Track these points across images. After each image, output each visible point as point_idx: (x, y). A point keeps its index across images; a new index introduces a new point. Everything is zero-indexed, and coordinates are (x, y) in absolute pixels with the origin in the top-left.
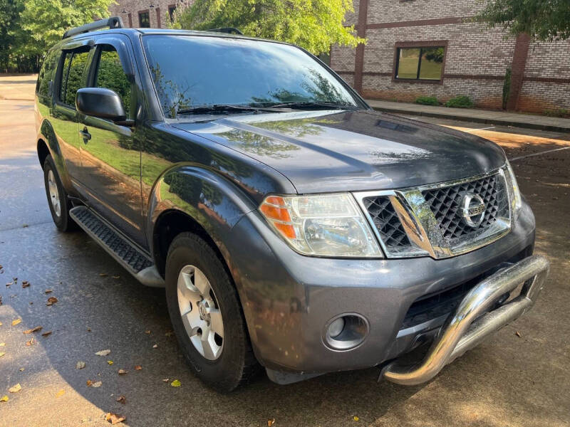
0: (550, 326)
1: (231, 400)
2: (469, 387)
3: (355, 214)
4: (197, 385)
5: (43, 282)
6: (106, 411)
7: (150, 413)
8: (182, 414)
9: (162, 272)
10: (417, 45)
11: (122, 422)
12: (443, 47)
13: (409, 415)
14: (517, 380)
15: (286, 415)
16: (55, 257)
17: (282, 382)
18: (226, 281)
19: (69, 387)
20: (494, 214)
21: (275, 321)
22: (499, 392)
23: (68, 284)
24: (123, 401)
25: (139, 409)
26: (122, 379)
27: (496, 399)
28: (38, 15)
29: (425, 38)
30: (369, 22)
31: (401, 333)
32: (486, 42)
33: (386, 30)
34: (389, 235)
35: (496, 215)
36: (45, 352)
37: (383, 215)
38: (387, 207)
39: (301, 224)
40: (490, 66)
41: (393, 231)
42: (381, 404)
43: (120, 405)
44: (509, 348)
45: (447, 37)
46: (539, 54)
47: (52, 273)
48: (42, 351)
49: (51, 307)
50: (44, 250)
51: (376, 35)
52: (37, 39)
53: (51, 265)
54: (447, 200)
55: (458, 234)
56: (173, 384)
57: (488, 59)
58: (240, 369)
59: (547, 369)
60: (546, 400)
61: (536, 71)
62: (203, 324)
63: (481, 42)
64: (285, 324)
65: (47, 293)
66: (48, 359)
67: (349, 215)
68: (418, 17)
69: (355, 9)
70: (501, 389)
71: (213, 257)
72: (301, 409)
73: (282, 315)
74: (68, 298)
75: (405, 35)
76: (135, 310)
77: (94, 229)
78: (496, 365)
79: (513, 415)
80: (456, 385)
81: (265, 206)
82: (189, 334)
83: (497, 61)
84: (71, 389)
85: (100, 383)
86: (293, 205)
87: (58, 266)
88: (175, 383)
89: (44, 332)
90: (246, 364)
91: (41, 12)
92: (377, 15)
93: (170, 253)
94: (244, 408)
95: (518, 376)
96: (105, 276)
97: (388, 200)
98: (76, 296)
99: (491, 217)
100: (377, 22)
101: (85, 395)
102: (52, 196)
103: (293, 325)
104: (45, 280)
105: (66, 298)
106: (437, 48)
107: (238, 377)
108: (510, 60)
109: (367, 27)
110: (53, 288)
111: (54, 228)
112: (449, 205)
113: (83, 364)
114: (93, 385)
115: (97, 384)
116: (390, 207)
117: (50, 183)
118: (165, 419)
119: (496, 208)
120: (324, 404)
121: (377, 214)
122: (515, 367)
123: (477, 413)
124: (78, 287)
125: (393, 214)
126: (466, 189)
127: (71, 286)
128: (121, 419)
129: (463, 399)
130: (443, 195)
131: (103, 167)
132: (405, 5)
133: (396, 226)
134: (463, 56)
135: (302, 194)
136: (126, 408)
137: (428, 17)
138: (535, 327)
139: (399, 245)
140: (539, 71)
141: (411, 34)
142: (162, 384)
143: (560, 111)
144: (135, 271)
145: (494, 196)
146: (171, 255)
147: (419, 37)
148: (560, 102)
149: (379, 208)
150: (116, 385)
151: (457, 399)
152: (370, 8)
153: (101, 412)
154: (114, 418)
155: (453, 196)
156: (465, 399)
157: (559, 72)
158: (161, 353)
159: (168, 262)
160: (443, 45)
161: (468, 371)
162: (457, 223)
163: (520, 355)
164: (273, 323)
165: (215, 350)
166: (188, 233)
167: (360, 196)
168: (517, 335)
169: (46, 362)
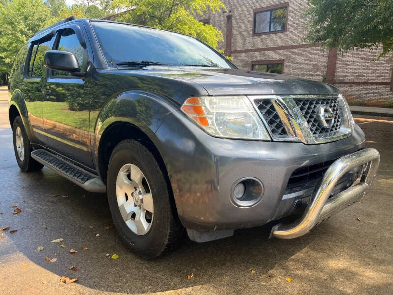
0: (379, 214)
1: (159, 265)
2: (331, 250)
3: (249, 110)
4: (132, 257)
5: (10, 201)
6: (61, 276)
7: (96, 276)
8: (121, 275)
9: (104, 179)
10: (265, 63)
11: (74, 282)
12: (282, 64)
13: (292, 268)
14: (364, 245)
15: (201, 272)
16: (19, 186)
17: (199, 241)
18: (156, 167)
19: (31, 262)
20: (339, 124)
21: (194, 200)
22: (353, 252)
23: (29, 202)
24: (74, 269)
25: (87, 273)
26: (72, 256)
27: (351, 257)
28: (9, 46)
29: (269, 59)
30: (233, 49)
31: (285, 197)
32: (309, 60)
33: (244, 54)
34: (273, 126)
35: (340, 125)
36: (12, 242)
37: (268, 113)
38: (270, 107)
39: (212, 116)
40: (312, 75)
41: (275, 124)
42: (270, 262)
43: (72, 272)
44: (353, 227)
45: (283, 57)
46: (343, 67)
47: (17, 196)
48: (10, 242)
49: (16, 215)
50: (10, 182)
51: (238, 57)
52: (7, 62)
53: (16, 191)
54: (309, 108)
55: (318, 132)
56: (113, 257)
57: (310, 71)
58: (166, 234)
59: (383, 238)
60: (386, 255)
61: (342, 77)
62: (135, 210)
63: (305, 60)
64: (201, 201)
65: (13, 207)
66: (15, 246)
67: (245, 110)
68: (264, 46)
69: (224, 39)
70: (353, 250)
71: (145, 151)
72: (211, 268)
73: (199, 194)
74: (30, 209)
75: (257, 57)
76: (81, 215)
77: (50, 161)
78: (347, 237)
79: (366, 265)
80: (321, 249)
81: (185, 106)
82: (125, 220)
83: (316, 72)
84: (33, 263)
85: (56, 259)
86: (206, 103)
87: (21, 192)
88: (115, 256)
89: (11, 230)
90: (171, 230)
91: (11, 44)
92: (238, 45)
93: (111, 159)
94: (169, 269)
95: (364, 243)
96: (57, 196)
97: (271, 103)
98: (35, 208)
99: (337, 126)
100: (238, 49)
101: (44, 267)
102: (17, 146)
103: (207, 200)
104: (12, 200)
105: (28, 210)
106: (278, 65)
107: (165, 241)
108: (325, 71)
109: (232, 52)
110: (17, 204)
111: (18, 169)
112: (310, 111)
113: (42, 248)
114: (51, 261)
115: (54, 260)
116: (272, 107)
117: (17, 137)
118: (108, 279)
119: (340, 120)
120: (228, 264)
121: (264, 111)
122: (361, 238)
123: (339, 265)
124: (37, 203)
125: (275, 113)
126: (320, 103)
127: (31, 203)
128: (74, 280)
129: (328, 257)
130: (306, 104)
131: (58, 127)
132: (255, 39)
133: (277, 121)
134: (294, 69)
135: (212, 96)
136: (77, 274)
137: (270, 46)
138: (369, 215)
139: (280, 134)
140: (344, 77)
141: (260, 56)
142: (104, 258)
143: (360, 102)
144: (83, 182)
145: (338, 112)
146: (113, 160)
147: (266, 58)
148: (359, 96)
149: (265, 108)
150: (69, 260)
151: (323, 258)
152: (233, 41)
153: (58, 277)
154: (67, 279)
155: (313, 106)
156: (330, 257)
157: (357, 78)
158: (102, 239)
159: (109, 167)
160: (281, 63)
161: (328, 241)
162: (317, 125)
163: (362, 231)
164: (192, 201)
165: (146, 226)
166: (126, 140)
167: (252, 98)
168: (358, 220)
169: (13, 248)
